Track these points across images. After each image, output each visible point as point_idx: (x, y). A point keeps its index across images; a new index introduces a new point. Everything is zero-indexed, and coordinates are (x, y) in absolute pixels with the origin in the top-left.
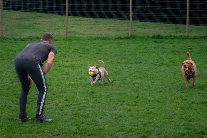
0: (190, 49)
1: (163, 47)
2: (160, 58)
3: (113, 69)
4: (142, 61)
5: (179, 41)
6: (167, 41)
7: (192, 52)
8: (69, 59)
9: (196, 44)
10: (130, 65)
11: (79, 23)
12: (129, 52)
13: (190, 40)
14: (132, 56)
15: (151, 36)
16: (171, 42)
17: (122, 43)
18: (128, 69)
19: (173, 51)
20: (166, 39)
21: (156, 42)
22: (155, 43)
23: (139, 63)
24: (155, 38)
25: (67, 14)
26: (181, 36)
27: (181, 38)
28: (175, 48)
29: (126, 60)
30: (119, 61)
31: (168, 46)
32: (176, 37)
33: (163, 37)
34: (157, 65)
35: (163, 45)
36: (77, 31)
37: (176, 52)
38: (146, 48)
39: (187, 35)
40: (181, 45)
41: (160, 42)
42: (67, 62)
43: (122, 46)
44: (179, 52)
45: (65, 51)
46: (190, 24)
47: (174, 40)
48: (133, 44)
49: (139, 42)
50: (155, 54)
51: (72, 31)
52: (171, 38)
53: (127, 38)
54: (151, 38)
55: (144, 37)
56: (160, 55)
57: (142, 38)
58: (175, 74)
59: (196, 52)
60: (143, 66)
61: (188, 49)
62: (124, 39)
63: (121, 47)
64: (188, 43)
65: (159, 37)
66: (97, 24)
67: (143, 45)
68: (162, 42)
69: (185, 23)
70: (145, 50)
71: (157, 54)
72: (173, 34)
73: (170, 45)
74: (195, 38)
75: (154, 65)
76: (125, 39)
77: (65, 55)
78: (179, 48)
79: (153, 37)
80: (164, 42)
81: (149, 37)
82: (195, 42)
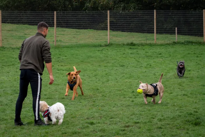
0: (160, 54)
1: (137, 52)
2: (138, 62)
3: (103, 71)
4: (124, 64)
5: (149, 48)
6: (139, 48)
7: (162, 56)
8: (63, 64)
9: (163, 50)
10: (115, 68)
11: (62, 33)
12: (111, 57)
13: (158, 47)
14: (115, 61)
15: (125, 43)
16: (143, 49)
17: (103, 49)
18: (115, 71)
19: (147, 57)
20: (138, 46)
21: (131, 48)
22: (130, 50)
23: (122, 66)
24: (129, 45)
25: (55, 26)
26: (150, 43)
27: (150, 45)
28: (148, 54)
29: (111, 64)
30: (106, 65)
31: (142, 52)
32: (147, 44)
33: (136, 45)
34: (137, 67)
35: (137, 51)
36: (62, 40)
37: (150, 57)
38: (124, 54)
39: (155, 42)
40: (151, 51)
41: (134, 49)
42: (62, 67)
43: (104, 52)
44: (152, 57)
45: (57, 57)
46: (157, 33)
47: (145, 47)
48: (112, 50)
49: (116, 48)
50: (133, 59)
51: (58, 40)
52: (142, 45)
53: (106, 46)
54: (126, 45)
55: (120, 45)
56: (137, 59)
57: (119, 45)
58: (155, 74)
59: (165, 57)
60: (126, 68)
61: (158, 54)
62: (103, 46)
63: (102, 53)
64: (157, 49)
65: (132, 44)
66: (78, 33)
67: (120, 51)
68: (136, 49)
69: (154, 33)
70: (124, 56)
71: (135, 59)
72: (143, 42)
73: (143, 51)
74: (162, 45)
75: (135, 67)
76: (105, 46)
77: (58, 61)
78: (151, 53)
79: (128, 44)
80: (138, 49)
81: (124, 45)
82: (163, 48)
